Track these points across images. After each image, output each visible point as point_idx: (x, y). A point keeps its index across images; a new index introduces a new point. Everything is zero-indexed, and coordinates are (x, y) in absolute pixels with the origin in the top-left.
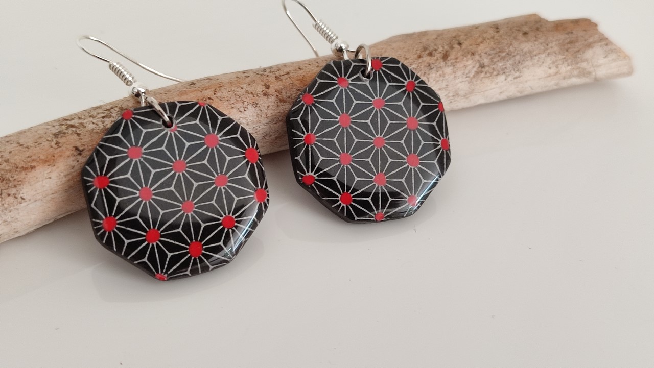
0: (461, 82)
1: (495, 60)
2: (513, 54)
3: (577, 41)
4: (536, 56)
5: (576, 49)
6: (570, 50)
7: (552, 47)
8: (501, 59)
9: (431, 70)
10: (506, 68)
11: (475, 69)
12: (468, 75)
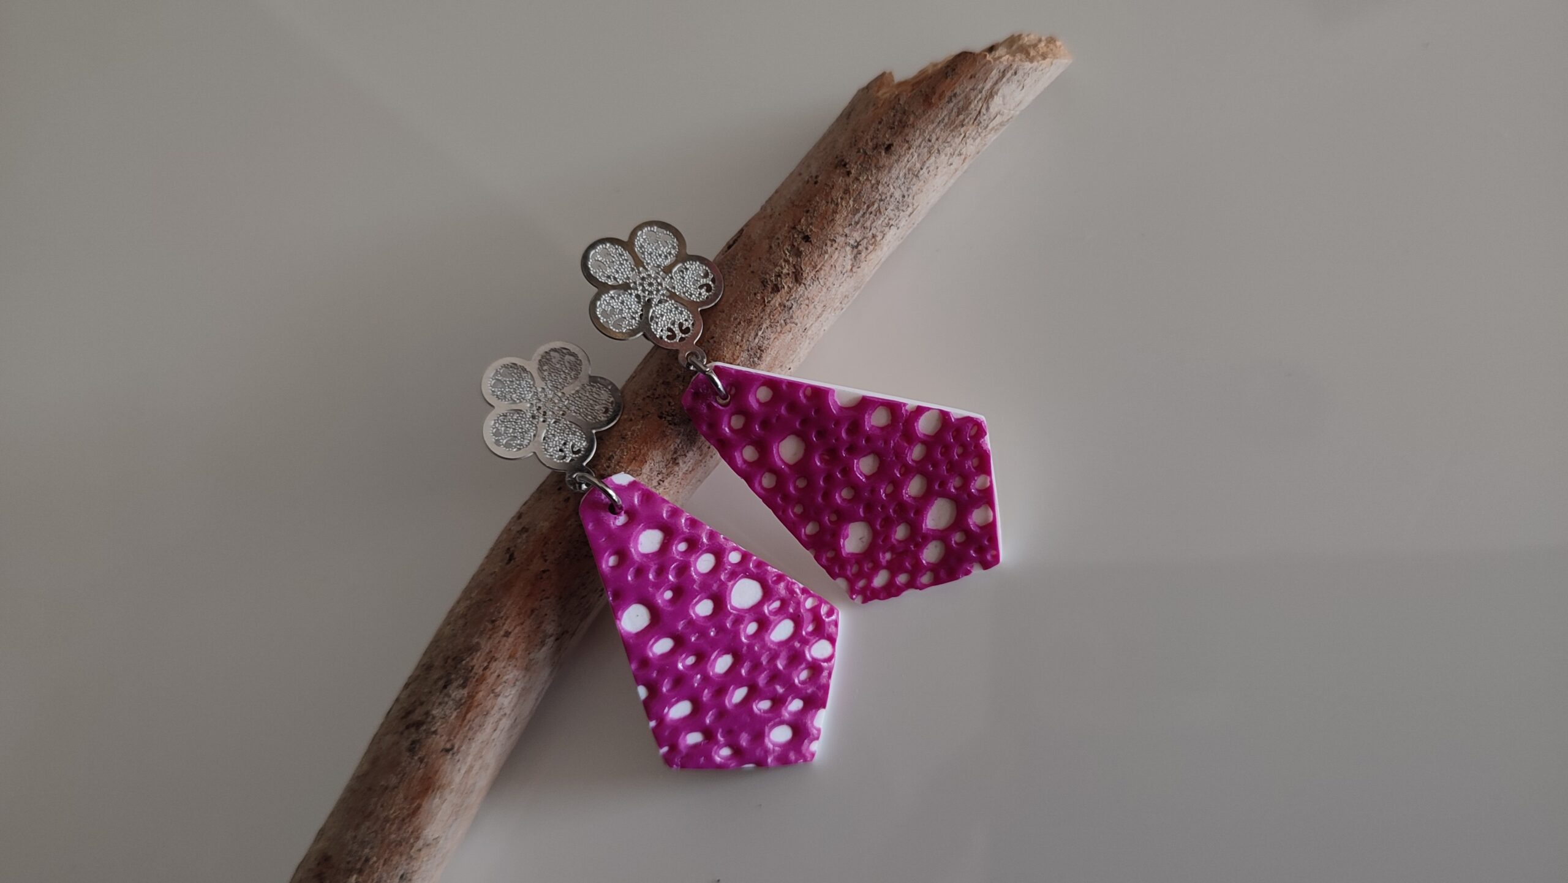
0: (840, 286)
1: (868, 224)
2: (888, 195)
3: (968, 102)
4: (922, 169)
5: (975, 114)
6: (967, 121)
7: (937, 139)
8: (876, 215)
9: (791, 311)
10: (889, 219)
11: (849, 257)
12: (844, 272)
